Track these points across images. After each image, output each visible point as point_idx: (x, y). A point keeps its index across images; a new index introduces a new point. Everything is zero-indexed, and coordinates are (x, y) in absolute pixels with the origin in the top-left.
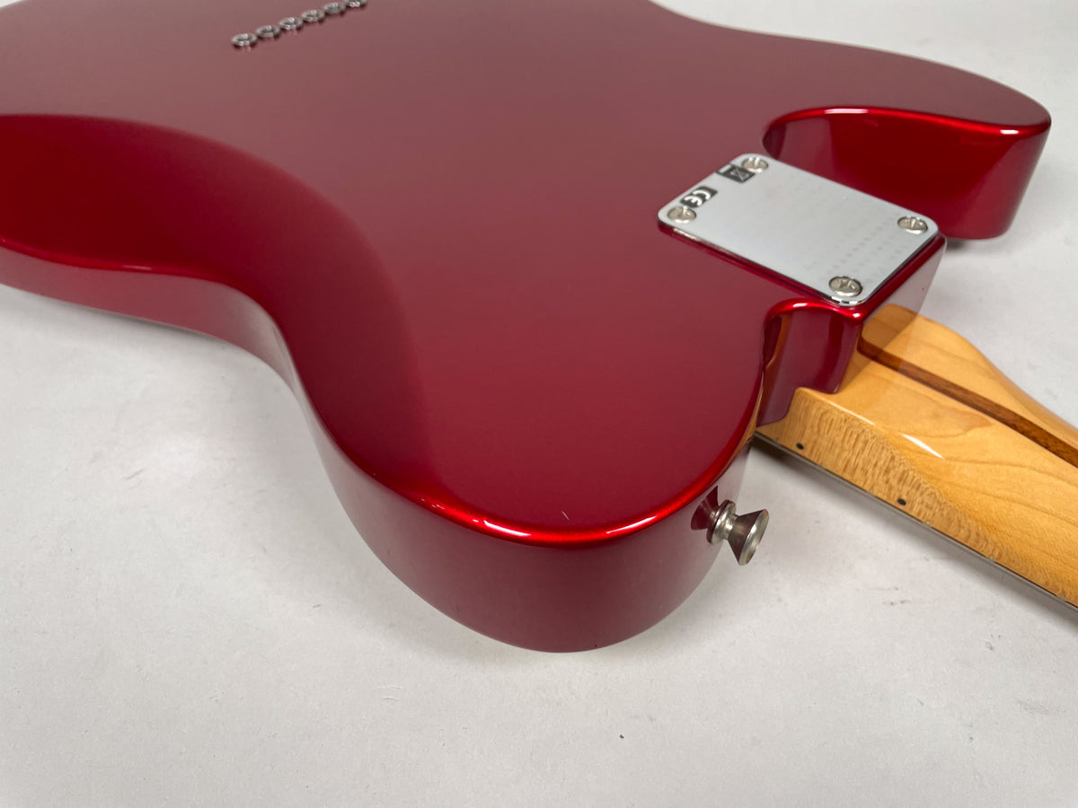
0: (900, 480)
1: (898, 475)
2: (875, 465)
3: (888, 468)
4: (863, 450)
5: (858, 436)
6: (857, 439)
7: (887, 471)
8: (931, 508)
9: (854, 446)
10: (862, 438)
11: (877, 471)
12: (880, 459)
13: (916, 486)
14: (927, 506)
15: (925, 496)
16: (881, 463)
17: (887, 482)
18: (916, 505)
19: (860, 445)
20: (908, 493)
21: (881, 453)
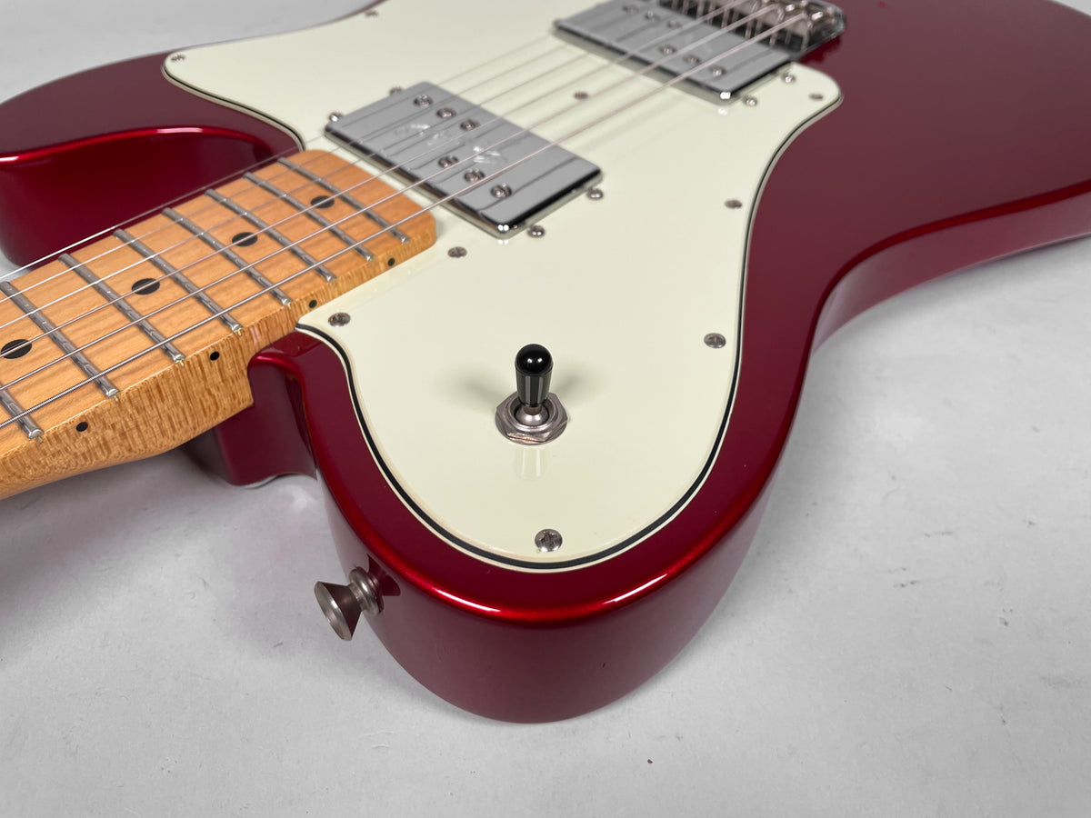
0: (106, 443)
1: (111, 444)
2: (137, 427)
3: (126, 438)
4: (160, 425)
5: (174, 430)
6: (173, 427)
7: (123, 434)
8: (53, 455)
9: (170, 419)
10: (169, 433)
11: (131, 424)
12: (140, 436)
13: (87, 455)
14: (59, 452)
15: (71, 457)
16: (135, 434)
17: (113, 426)
18: (68, 441)
19: (166, 425)
20: (87, 442)
21: (144, 442)
